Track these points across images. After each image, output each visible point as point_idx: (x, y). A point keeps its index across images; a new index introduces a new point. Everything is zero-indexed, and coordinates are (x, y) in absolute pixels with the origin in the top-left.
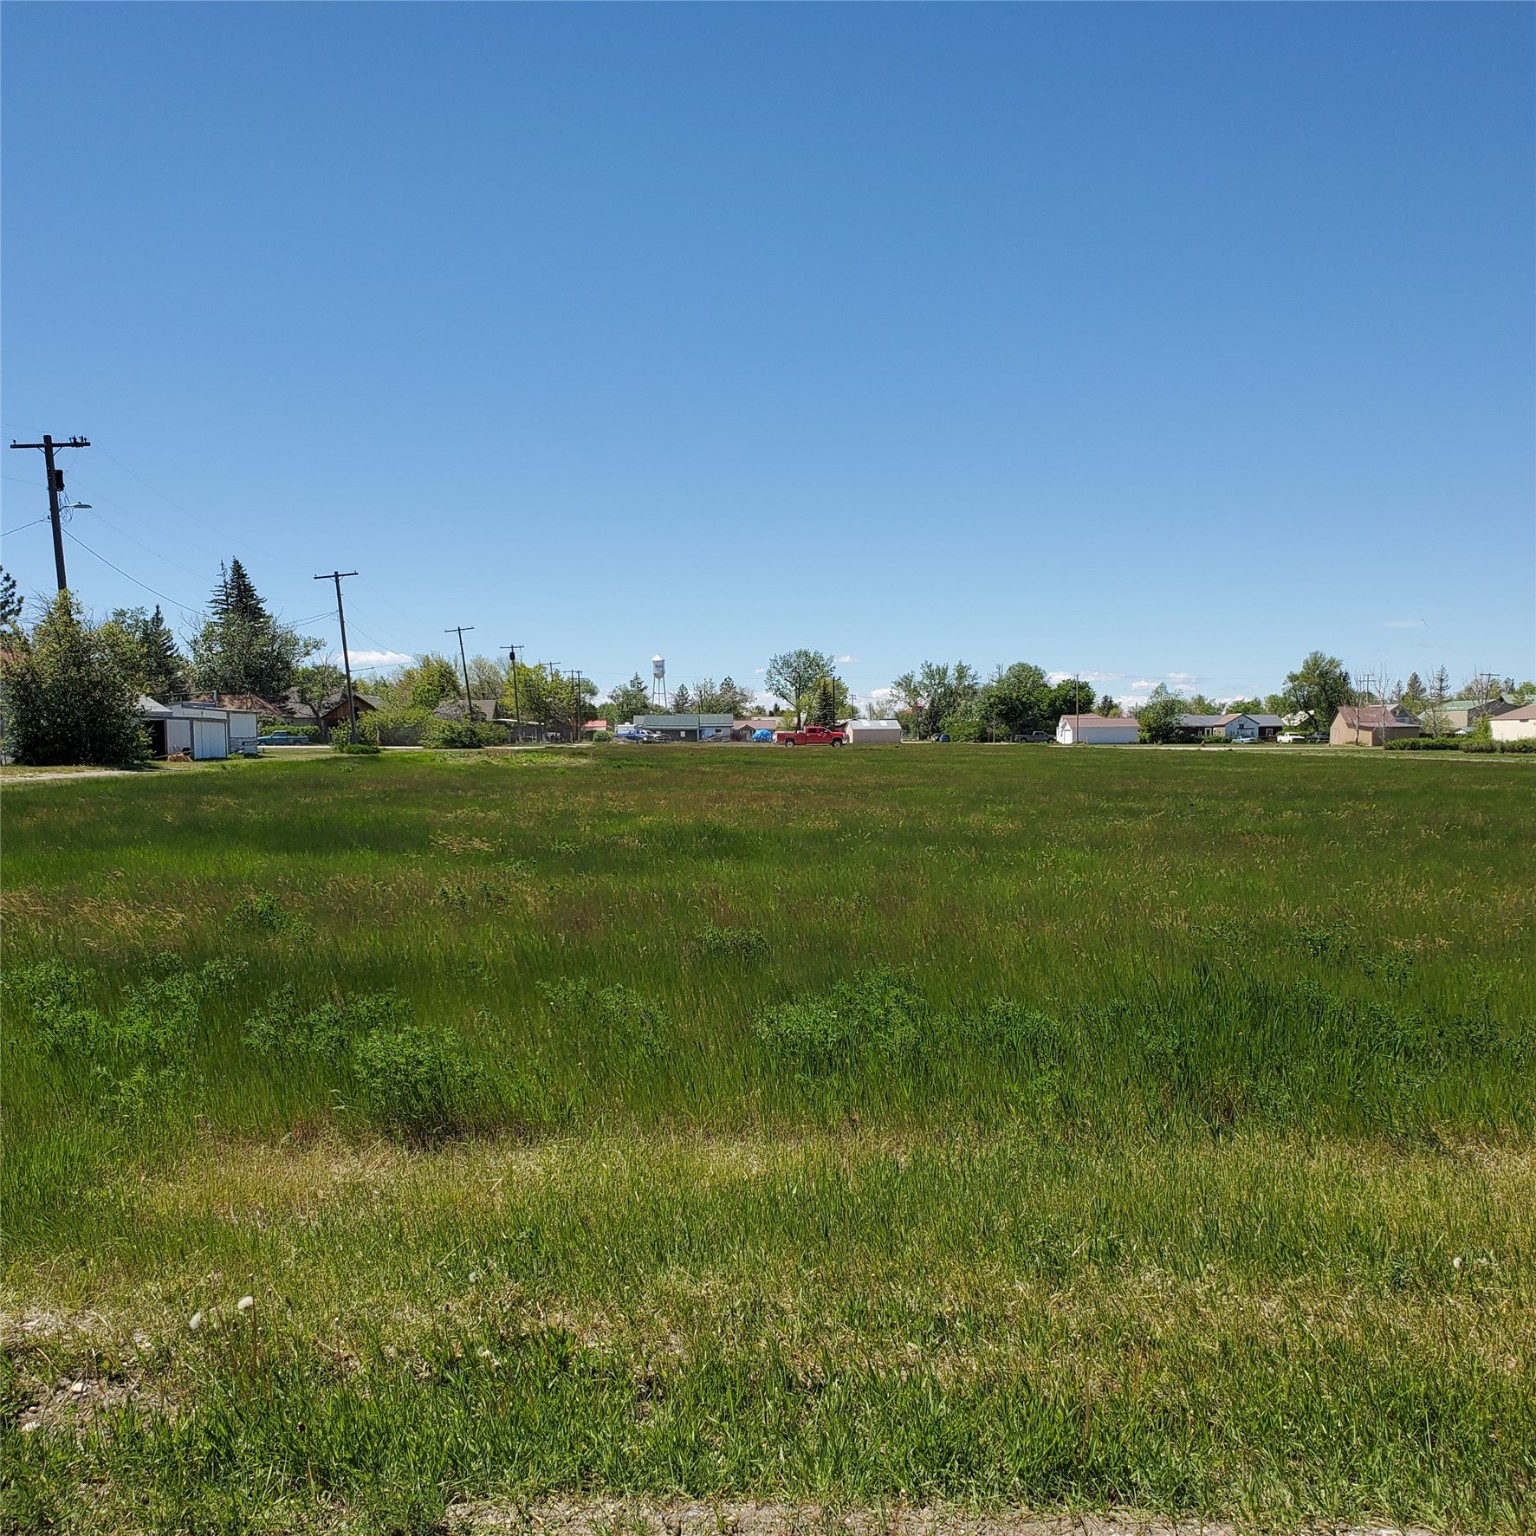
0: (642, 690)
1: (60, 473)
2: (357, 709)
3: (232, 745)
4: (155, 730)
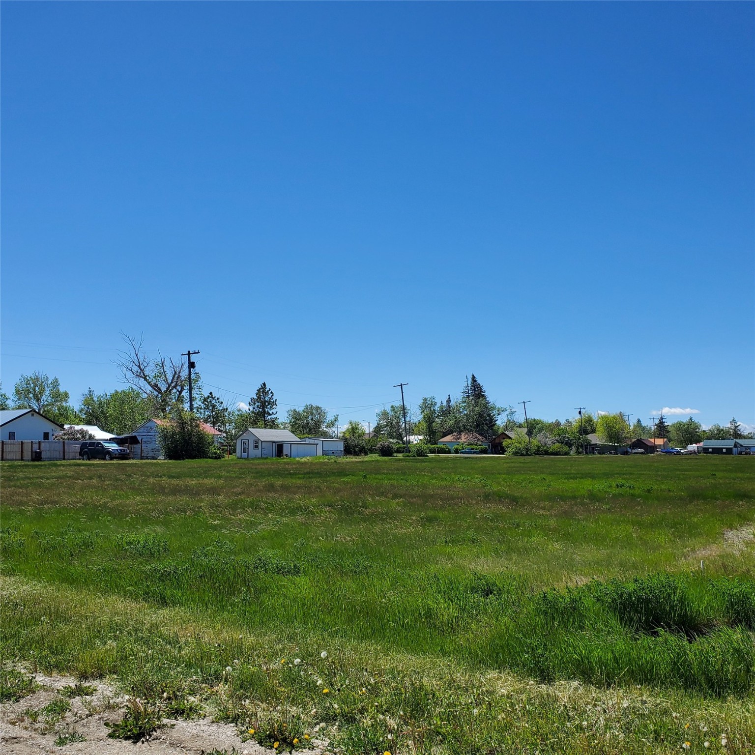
0: (737, 427)
1: (193, 363)
2: (504, 438)
3: (325, 453)
4: (279, 448)
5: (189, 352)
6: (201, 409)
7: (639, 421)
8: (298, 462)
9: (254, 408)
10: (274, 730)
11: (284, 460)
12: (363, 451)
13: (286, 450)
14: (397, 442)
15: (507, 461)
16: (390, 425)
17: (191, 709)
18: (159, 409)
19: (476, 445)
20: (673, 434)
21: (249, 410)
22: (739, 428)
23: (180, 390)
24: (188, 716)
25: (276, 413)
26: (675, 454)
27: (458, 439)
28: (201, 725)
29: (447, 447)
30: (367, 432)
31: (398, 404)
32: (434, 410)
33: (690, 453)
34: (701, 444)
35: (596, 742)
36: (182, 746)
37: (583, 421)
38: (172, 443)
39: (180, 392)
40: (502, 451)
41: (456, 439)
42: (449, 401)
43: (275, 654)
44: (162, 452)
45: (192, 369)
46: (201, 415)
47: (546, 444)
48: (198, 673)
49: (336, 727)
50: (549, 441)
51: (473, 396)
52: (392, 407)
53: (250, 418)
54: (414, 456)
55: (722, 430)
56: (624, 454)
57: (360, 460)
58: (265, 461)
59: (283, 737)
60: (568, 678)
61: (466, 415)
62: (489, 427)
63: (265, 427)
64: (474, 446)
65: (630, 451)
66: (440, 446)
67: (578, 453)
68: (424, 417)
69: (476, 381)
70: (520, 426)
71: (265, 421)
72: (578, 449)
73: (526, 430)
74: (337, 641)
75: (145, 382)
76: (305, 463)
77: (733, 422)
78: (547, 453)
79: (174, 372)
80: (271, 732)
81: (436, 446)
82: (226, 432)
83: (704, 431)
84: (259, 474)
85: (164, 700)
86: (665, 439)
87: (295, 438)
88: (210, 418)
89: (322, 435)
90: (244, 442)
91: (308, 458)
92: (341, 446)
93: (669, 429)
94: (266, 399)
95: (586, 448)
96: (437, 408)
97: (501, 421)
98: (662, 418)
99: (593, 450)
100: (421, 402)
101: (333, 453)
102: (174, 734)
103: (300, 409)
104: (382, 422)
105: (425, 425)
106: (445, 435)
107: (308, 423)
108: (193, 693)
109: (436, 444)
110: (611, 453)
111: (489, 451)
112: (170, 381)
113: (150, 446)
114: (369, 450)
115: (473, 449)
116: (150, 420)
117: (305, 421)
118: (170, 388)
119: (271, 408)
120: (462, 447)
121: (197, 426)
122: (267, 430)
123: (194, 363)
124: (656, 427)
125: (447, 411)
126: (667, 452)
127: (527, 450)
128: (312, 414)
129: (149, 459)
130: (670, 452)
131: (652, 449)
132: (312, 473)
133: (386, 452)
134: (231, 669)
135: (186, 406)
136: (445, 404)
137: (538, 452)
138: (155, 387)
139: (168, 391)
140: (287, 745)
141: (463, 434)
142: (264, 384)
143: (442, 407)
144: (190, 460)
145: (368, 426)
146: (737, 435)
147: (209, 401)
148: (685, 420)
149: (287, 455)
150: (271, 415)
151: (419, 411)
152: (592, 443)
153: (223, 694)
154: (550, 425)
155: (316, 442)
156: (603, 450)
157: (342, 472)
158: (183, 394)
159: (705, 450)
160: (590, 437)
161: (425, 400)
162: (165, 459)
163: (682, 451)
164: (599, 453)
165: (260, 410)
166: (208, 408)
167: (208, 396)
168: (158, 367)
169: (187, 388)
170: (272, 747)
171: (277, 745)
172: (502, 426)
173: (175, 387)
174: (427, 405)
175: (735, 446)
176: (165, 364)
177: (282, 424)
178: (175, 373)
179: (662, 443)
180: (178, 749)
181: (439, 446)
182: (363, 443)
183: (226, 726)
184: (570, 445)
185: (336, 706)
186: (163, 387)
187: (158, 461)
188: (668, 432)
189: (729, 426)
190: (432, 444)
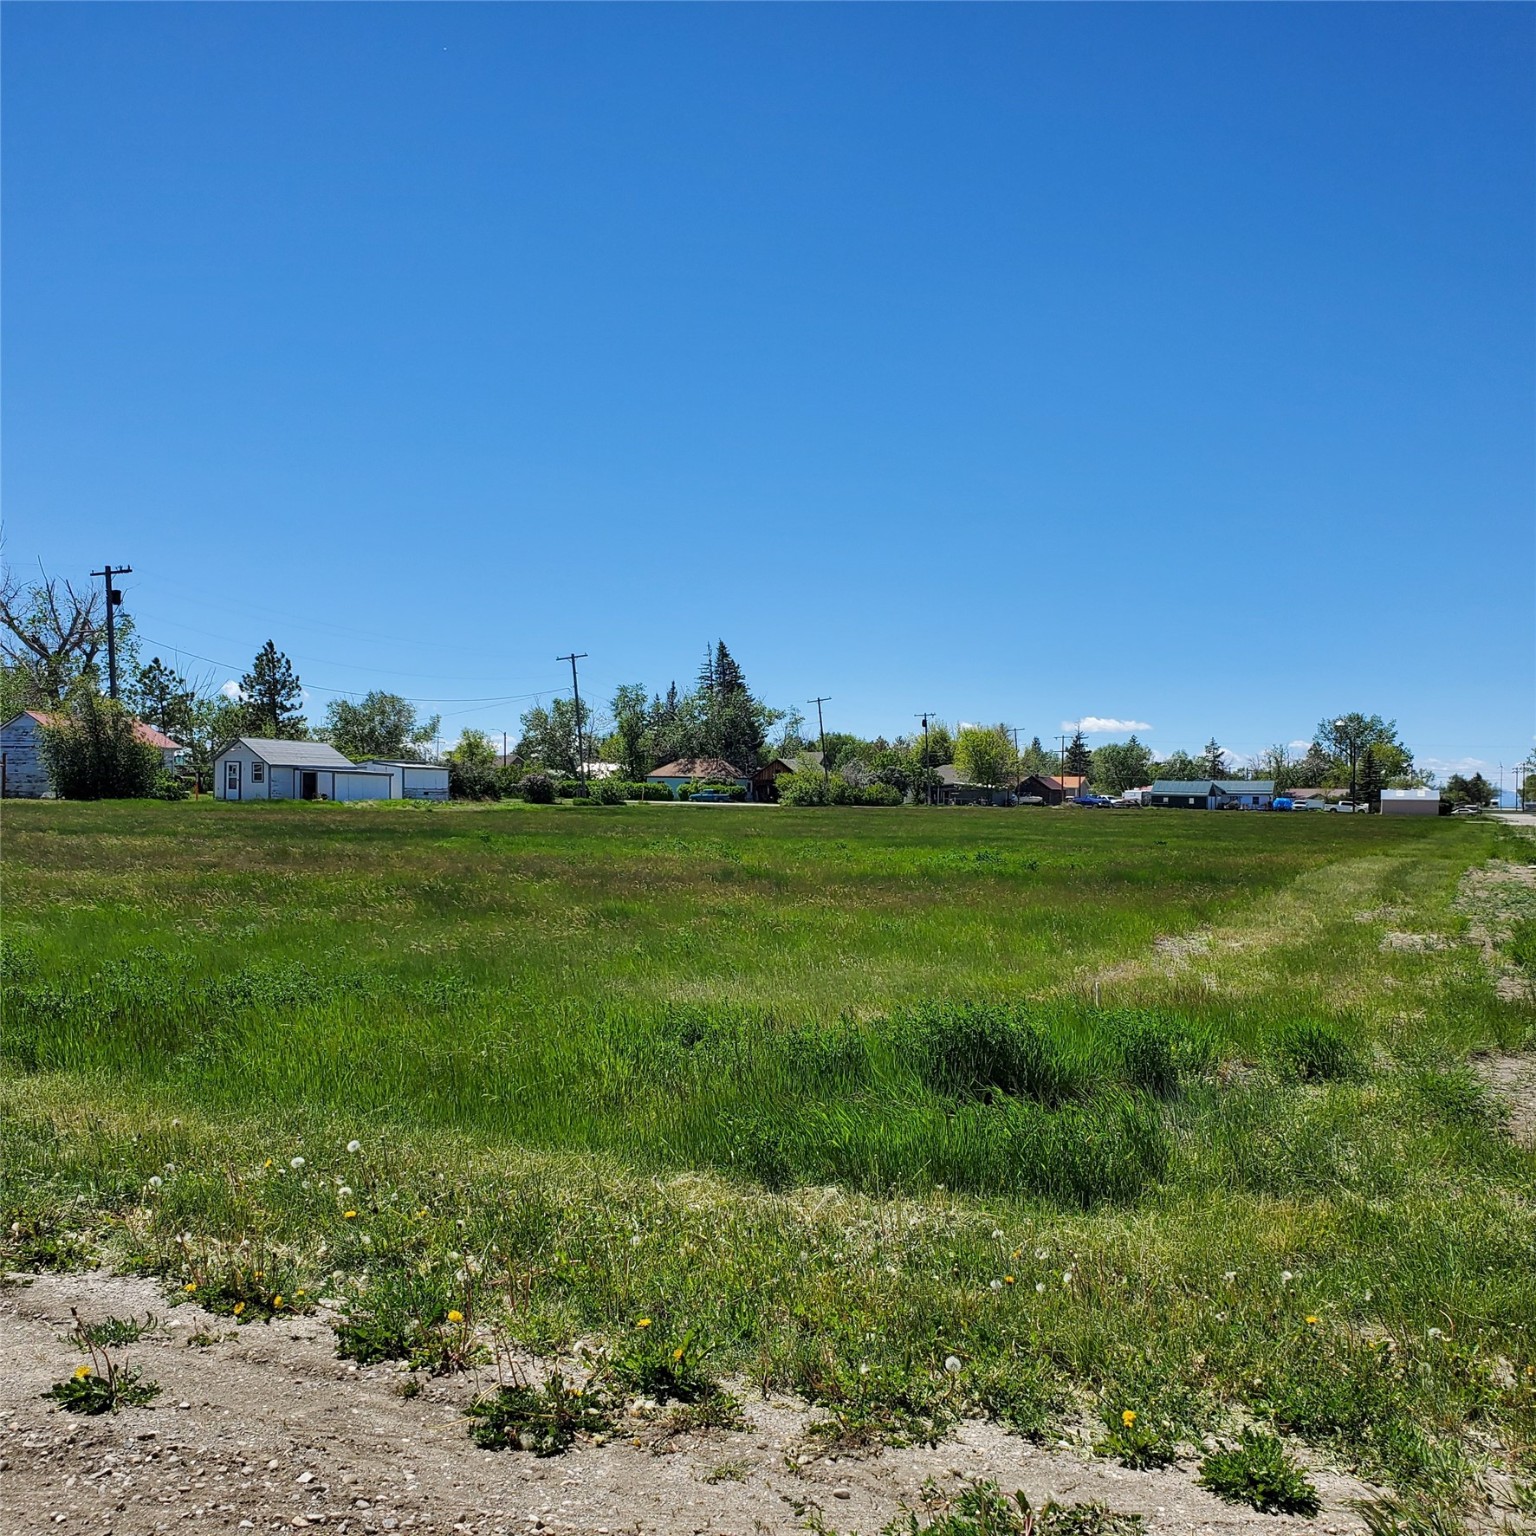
0: (1219, 756)
2: (778, 771)
3: (407, 794)
4: (309, 781)
5: (108, 568)
6: (136, 693)
7: (1036, 742)
8: (350, 811)
9: (251, 697)
10: (235, 1282)
11: (318, 804)
12: (492, 791)
13: (323, 784)
14: (563, 776)
15: (782, 813)
16: (548, 740)
17: (70, 1252)
18: (44, 690)
19: (724, 784)
20: (1099, 768)
21: (241, 699)
22: (1222, 758)
23: (88, 650)
24: (63, 1265)
25: (301, 705)
26: (1100, 807)
27: (689, 770)
28: (90, 1282)
29: (665, 788)
30: (500, 753)
31: (567, 697)
32: (642, 713)
33: (1129, 805)
34: (1149, 789)
35: (849, 1282)
36: (44, 1316)
37: (930, 740)
38: (72, 763)
39: (90, 656)
40: (774, 796)
41: (684, 772)
42: (672, 694)
43: (256, 1155)
44: (52, 784)
45: (114, 607)
46: (134, 707)
47: (857, 784)
48: (89, 1189)
49: (364, 1277)
50: (865, 777)
51: (720, 685)
52: (557, 702)
53: (244, 717)
54: (597, 804)
55: (1190, 762)
56: (1004, 805)
57: (483, 808)
58: (277, 807)
59: (253, 1294)
60: (821, 1182)
61: (706, 723)
62: (750, 749)
63: (277, 737)
64: (719, 786)
65: (1016, 798)
66: (651, 784)
67: (918, 801)
68: (621, 727)
69: (726, 655)
70: (811, 747)
71: (277, 723)
72: (918, 794)
73: (820, 756)
74: (385, 1130)
75: (11, 631)
76: (364, 812)
77: (1212, 747)
78: (858, 801)
79: (74, 612)
80: (229, 1286)
81: (643, 784)
82: (190, 745)
83: (1157, 764)
84: (260, 832)
85: (14, 1241)
86: (1083, 778)
87: (344, 762)
88: (156, 714)
89: (403, 757)
90: (231, 767)
91: (370, 802)
92: (443, 781)
93: (1091, 757)
94: (277, 676)
95: (934, 792)
96: (647, 707)
97: (774, 736)
98: (1078, 738)
99: (947, 796)
100: (615, 694)
101: (426, 793)
102: (30, 1297)
103: (357, 701)
104: (532, 733)
105: (623, 742)
106: (662, 762)
107: (372, 731)
108: (77, 1225)
109: (643, 779)
110: (979, 803)
111: (749, 796)
112: (66, 632)
113: (24, 769)
114: (505, 790)
115: (716, 792)
116: (21, 714)
117: (367, 727)
118: (67, 647)
119: (289, 696)
120: (696, 788)
121: (129, 728)
122: (281, 742)
123: (118, 593)
124: (1066, 754)
125: (667, 716)
126: (1084, 803)
127: (821, 795)
128: (383, 712)
129: (21, 797)
130: (1091, 803)
131: (1056, 796)
132: (377, 831)
133: (540, 793)
134: (160, 1183)
135: (104, 687)
136: (664, 700)
137: (841, 800)
138: (34, 642)
139: (63, 652)
140: (261, 1310)
141: (698, 761)
142: (271, 645)
143: (657, 706)
144: (112, 801)
145: (503, 741)
146: (1217, 772)
147: (153, 677)
148: (1123, 742)
149: (324, 796)
150: (288, 710)
151: (610, 714)
152: (946, 782)
153: (140, 1228)
154: (868, 746)
155: (390, 770)
156: (965, 796)
157: (439, 830)
158: (97, 659)
159: (1157, 800)
160: (941, 771)
161: (623, 689)
162: (57, 798)
163: (1113, 801)
164: (958, 803)
165: (265, 699)
166: (152, 693)
167: (151, 667)
168: (41, 601)
169: (104, 647)
170: (230, 1313)
171: (241, 1309)
172: (775, 747)
173: (78, 644)
174: (627, 701)
175: (1213, 792)
176: (55, 592)
177: (315, 731)
178: (79, 613)
179: (1077, 786)
180: (35, 1323)
181: (649, 784)
182: (491, 777)
183: (141, 1282)
184: (902, 786)
185: (367, 1240)
186: (52, 644)
187: (41, 801)
188: (1089, 763)
189: (1204, 754)
190: (636, 781)
